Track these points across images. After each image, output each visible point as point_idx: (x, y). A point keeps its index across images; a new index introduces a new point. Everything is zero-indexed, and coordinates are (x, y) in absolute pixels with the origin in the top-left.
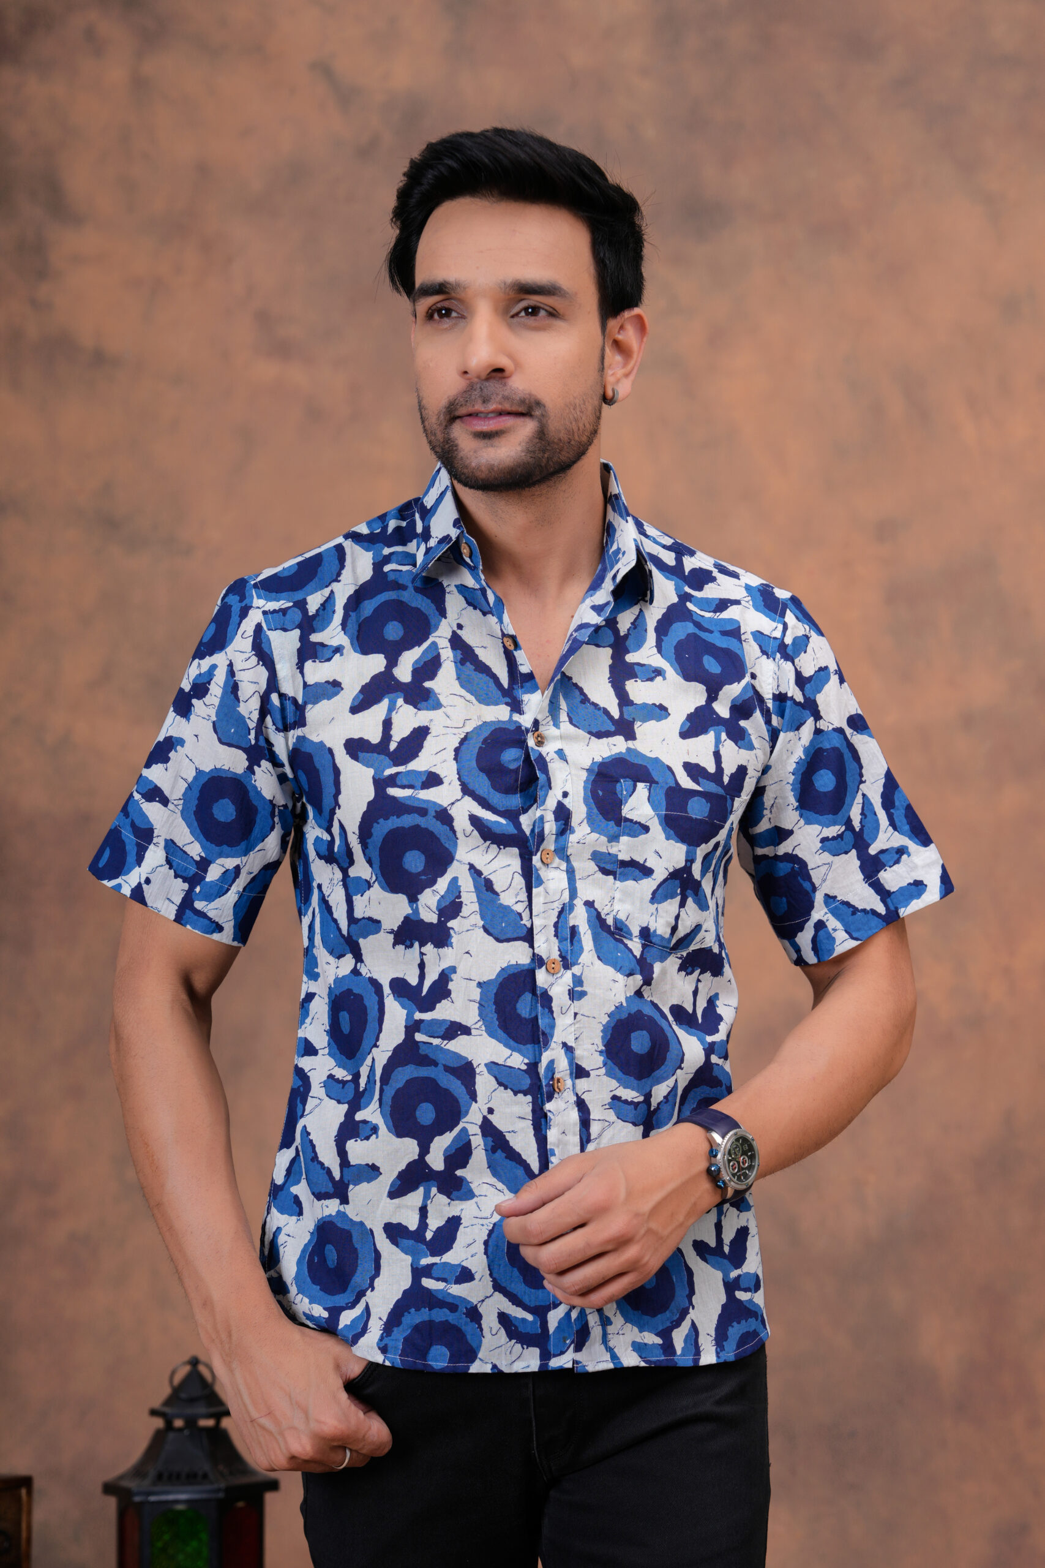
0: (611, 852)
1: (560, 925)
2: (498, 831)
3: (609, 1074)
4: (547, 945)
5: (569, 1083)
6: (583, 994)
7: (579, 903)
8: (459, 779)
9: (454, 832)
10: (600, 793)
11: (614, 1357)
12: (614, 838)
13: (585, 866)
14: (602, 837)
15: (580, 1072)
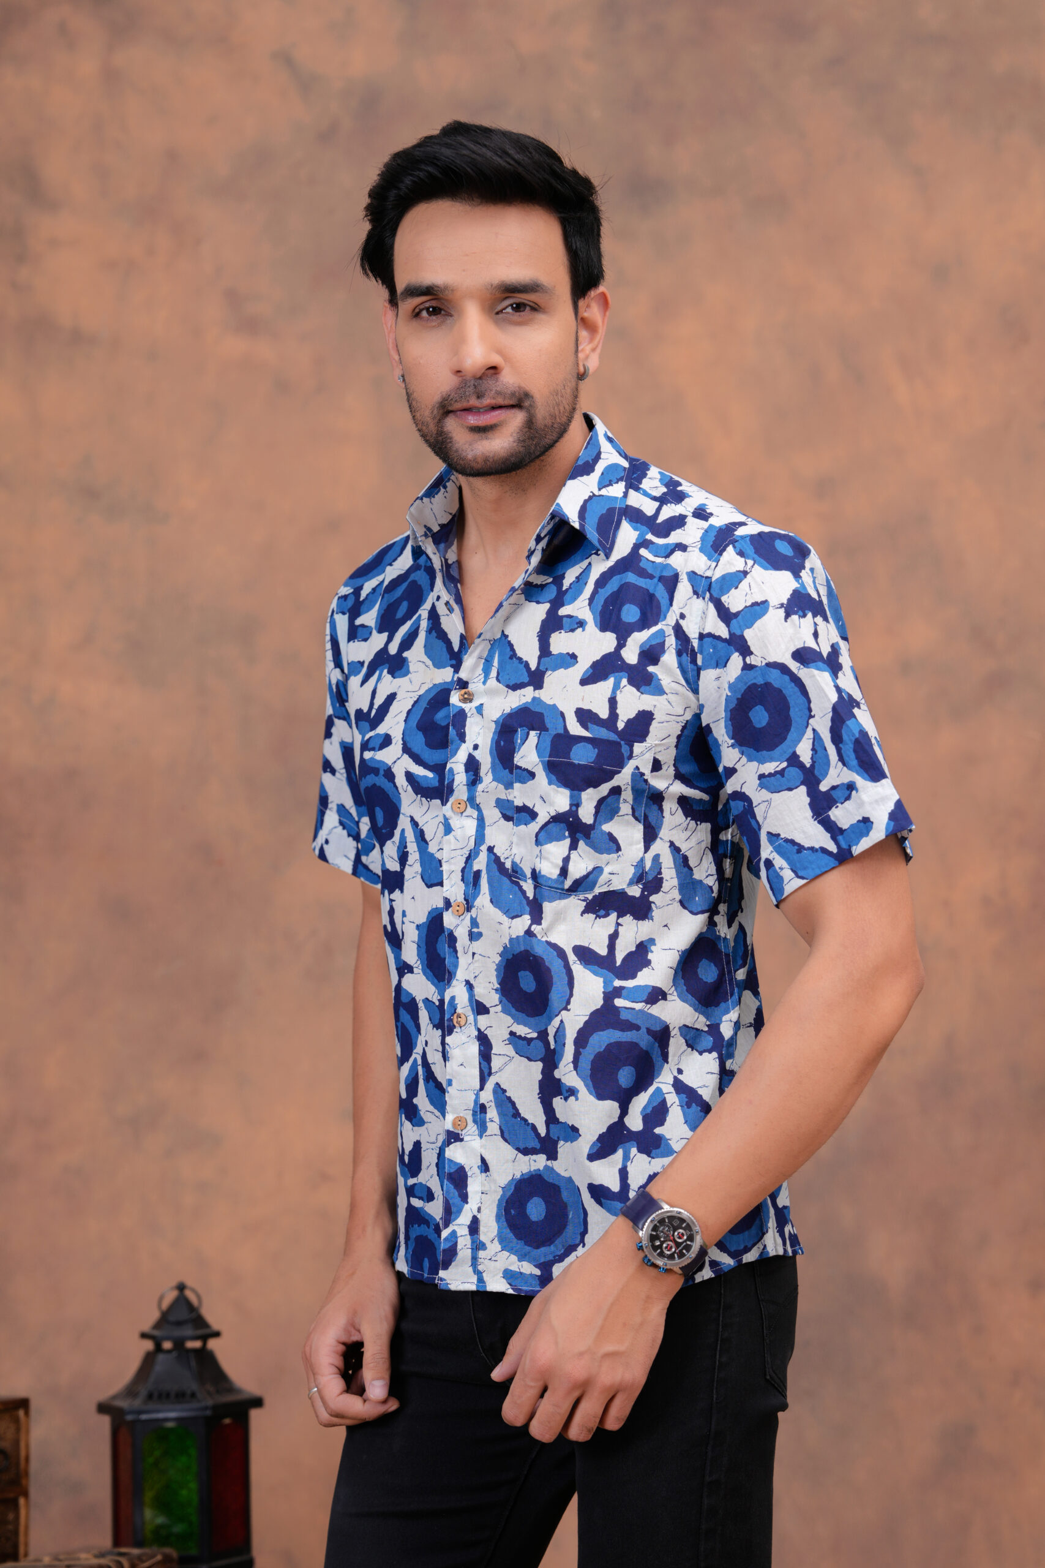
0: (509, 799)
1: (466, 870)
2: (424, 784)
3: (504, 1011)
4: (453, 888)
5: (471, 1018)
6: (480, 935)
7: (484, 848)
8: (403, 739)
9: (397, 788)
10: (502, 743)
11: (481, 1280)
12: (509, 786)
13: (492, 814)
14: (500, 785)
15: (481, 1009)
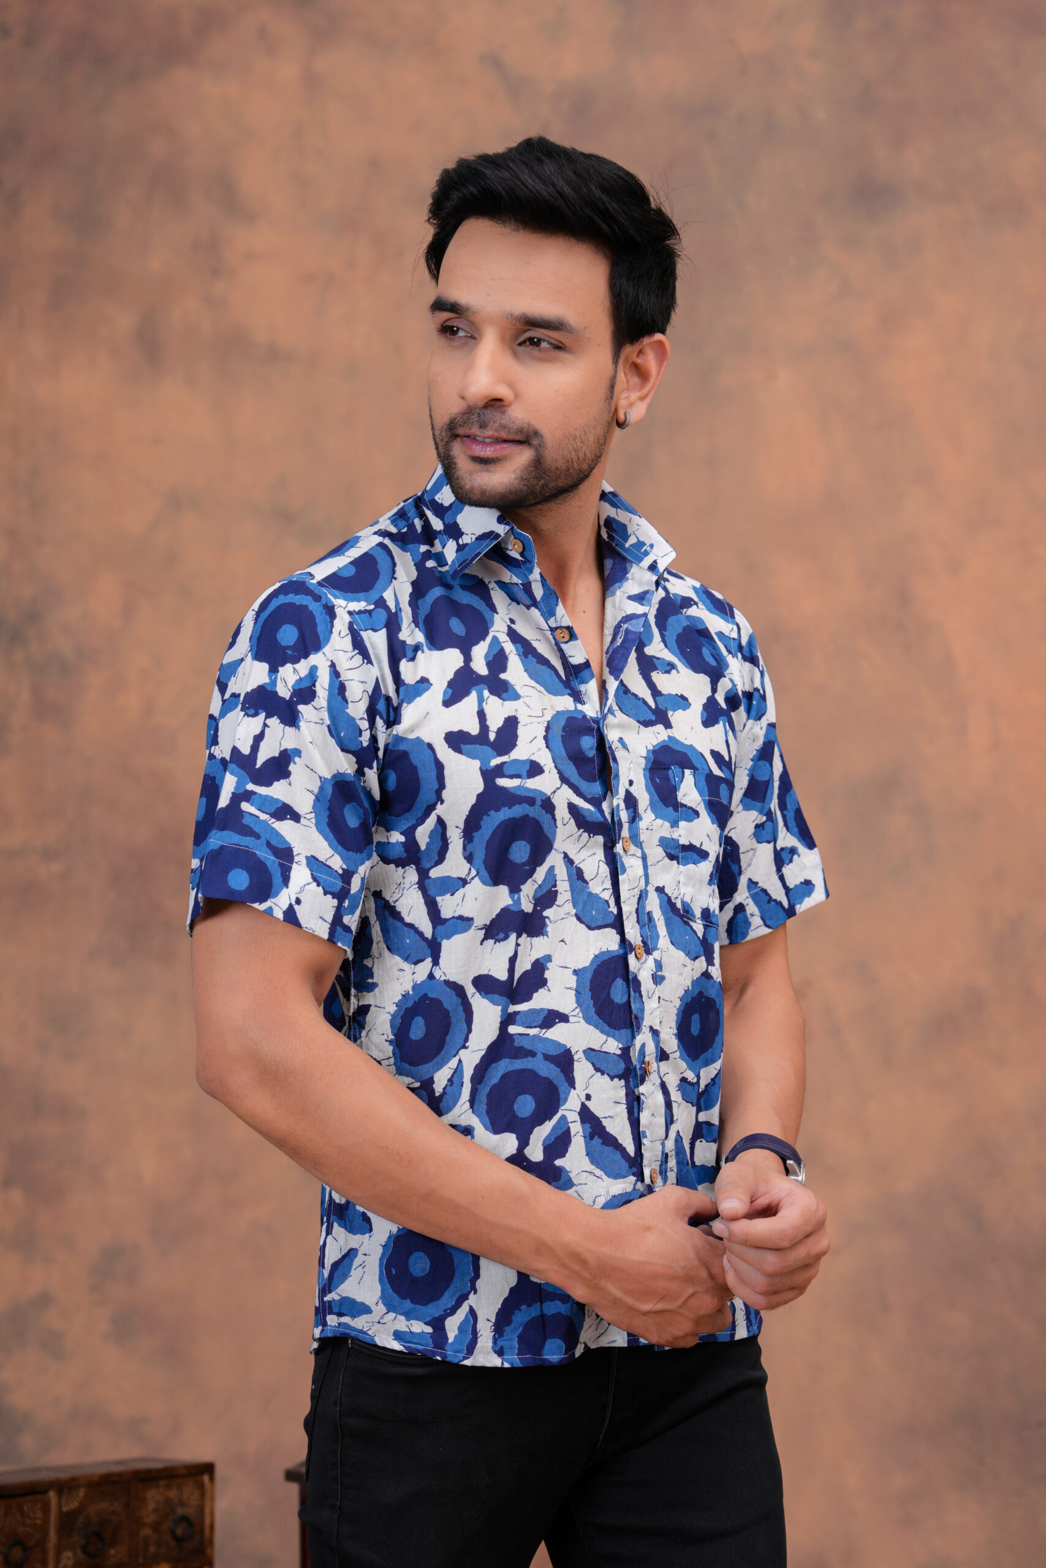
0: (674, 837)
2: (589, 818)
3: (681, 1056)
4: (633, 930)
5: (655, 1066)
6: (664, 978)
8: (556, 768)
9: (556, 820)
15: (662, 1055)
